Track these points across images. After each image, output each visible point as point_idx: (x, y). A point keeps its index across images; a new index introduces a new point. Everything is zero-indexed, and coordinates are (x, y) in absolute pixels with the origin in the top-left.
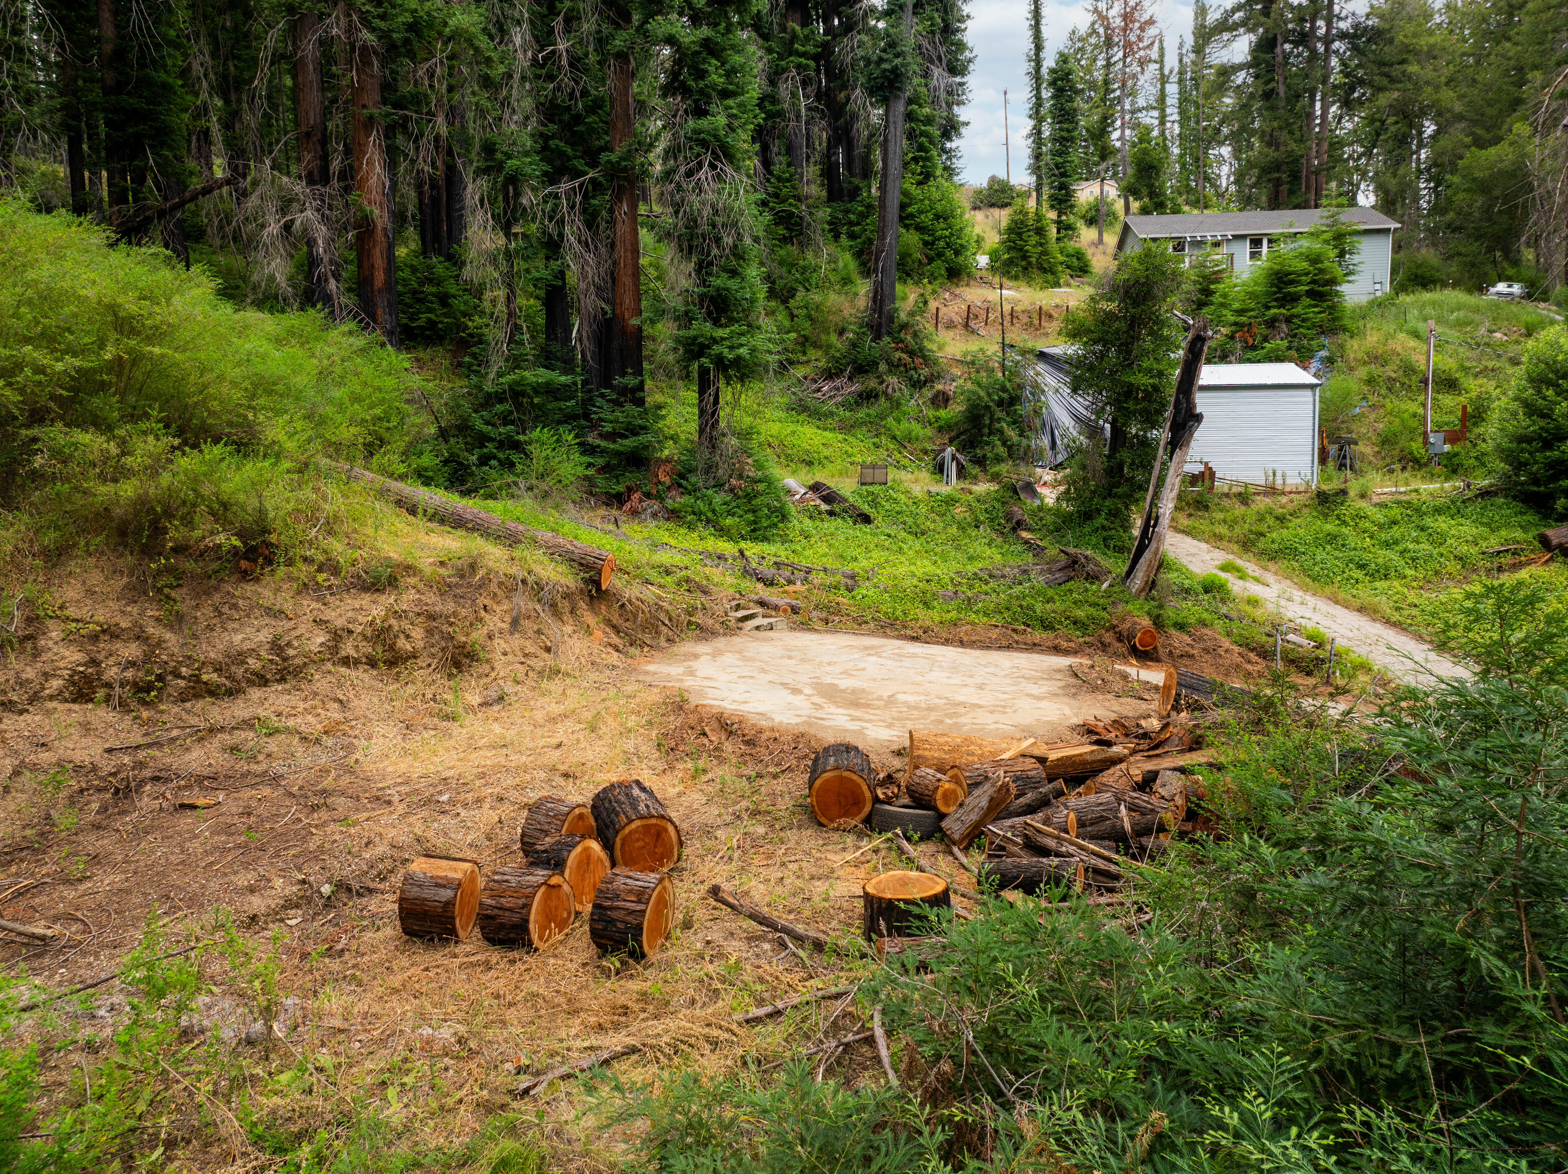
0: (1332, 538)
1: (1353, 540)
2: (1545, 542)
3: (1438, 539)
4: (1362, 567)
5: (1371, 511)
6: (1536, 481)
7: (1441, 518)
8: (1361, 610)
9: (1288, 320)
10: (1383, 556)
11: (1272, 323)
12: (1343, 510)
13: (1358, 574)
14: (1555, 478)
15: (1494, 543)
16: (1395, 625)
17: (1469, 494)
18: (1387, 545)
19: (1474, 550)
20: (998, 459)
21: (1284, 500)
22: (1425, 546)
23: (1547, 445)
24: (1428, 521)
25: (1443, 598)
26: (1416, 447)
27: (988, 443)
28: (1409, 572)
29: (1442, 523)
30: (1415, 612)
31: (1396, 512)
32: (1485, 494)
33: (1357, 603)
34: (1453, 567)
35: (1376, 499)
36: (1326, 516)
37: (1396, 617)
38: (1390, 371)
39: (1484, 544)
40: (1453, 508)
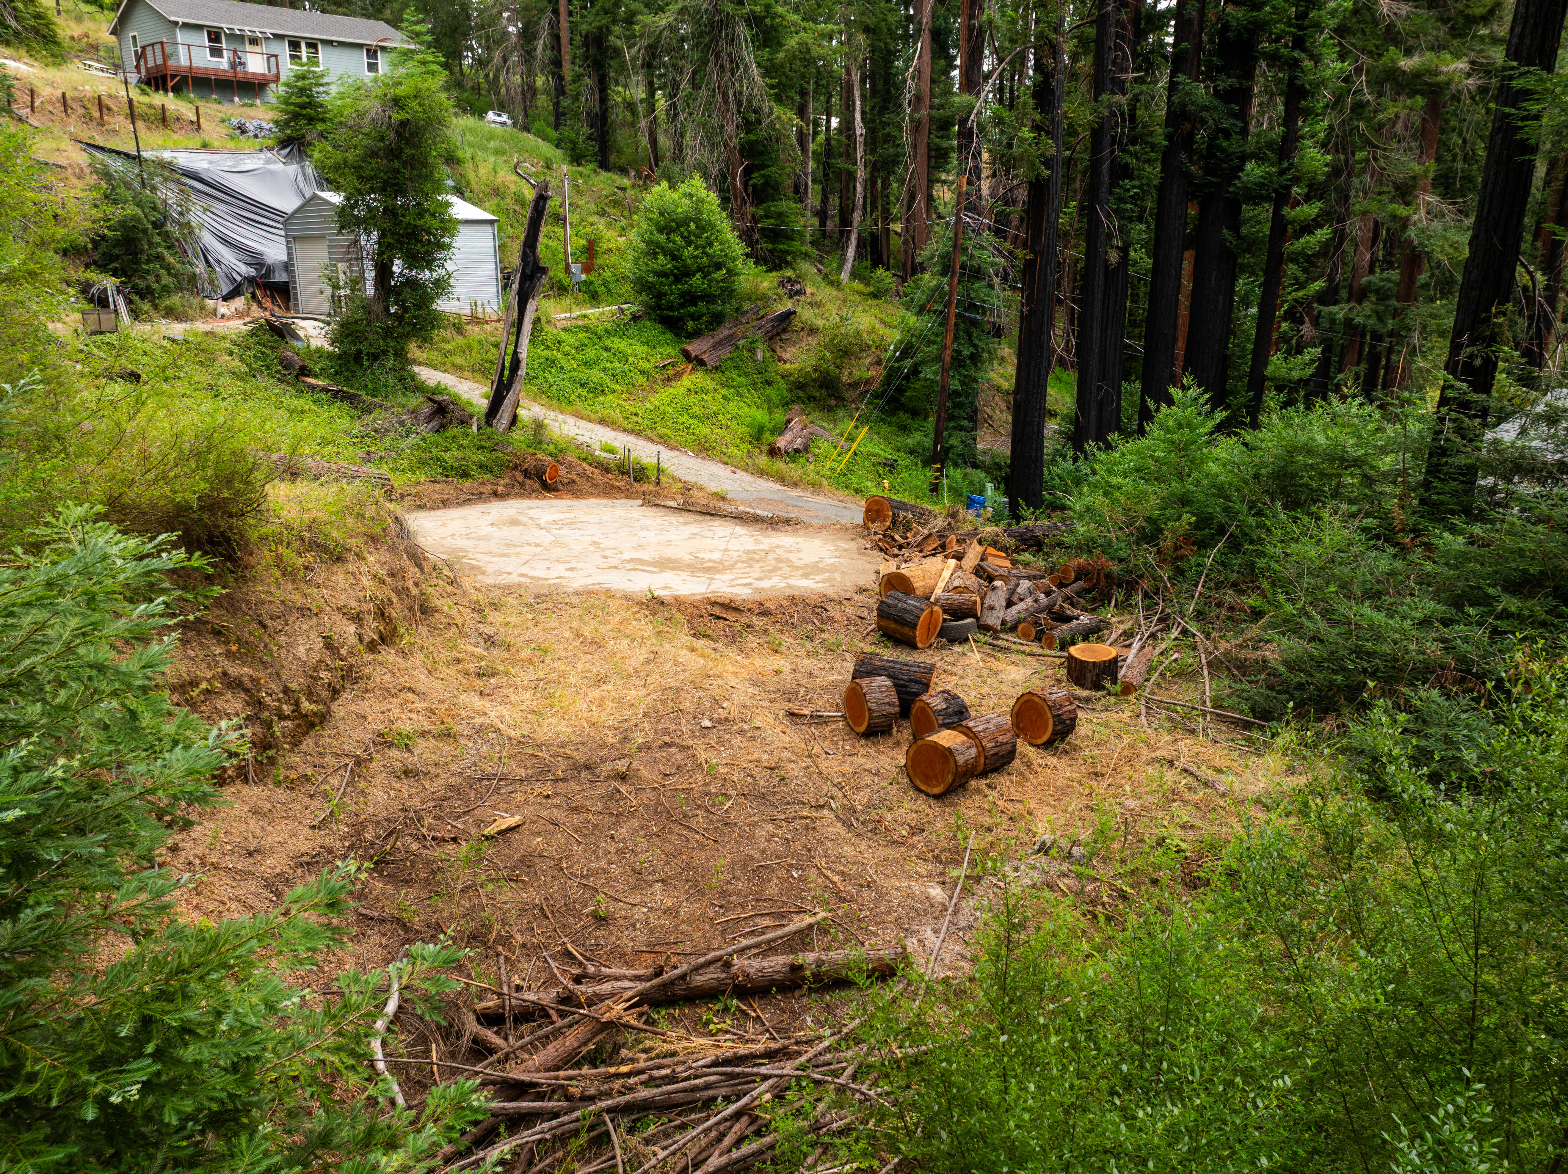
2: (686, 355)
3: (623, 358)
6: (671, 308)
7: (615, 339)
13: (584, 392)
14: (682, 305)
15: (657, 359)
17: (626, 319)
18: (587, 364)
19: (648, 365)
20: (166, 290)
22: (616, 364)
23: (677, 280)
24: (608, 342)
26: (562, 277)
27: (148, 272)
28: (617, 387)
29: (617, 344)
31: (581, 336)
32: (635, 318)
34: (642, 380)
35: (560, 325)
37: (628, 425)
39: (653, 360)
40: (618, 330)
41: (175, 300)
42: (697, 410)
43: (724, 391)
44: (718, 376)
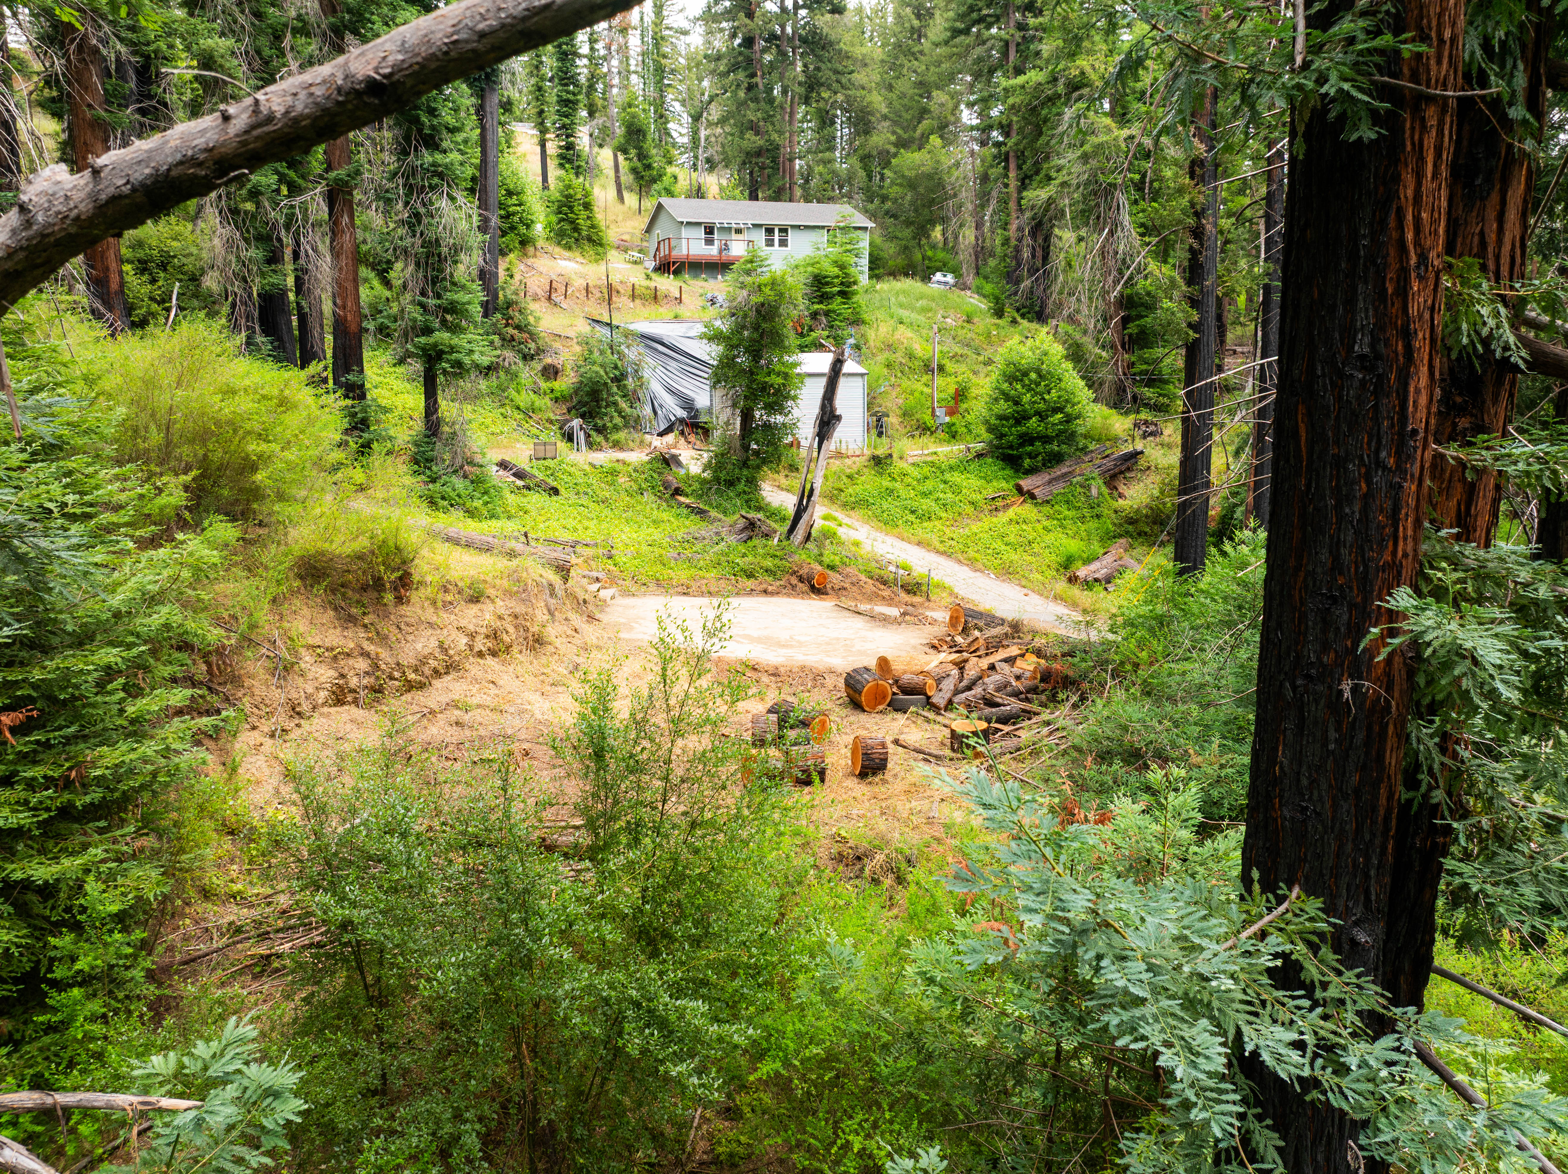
0: (890, 492)
1: (903, 493)
2: (1019, 489)
3: (957, 490)
4: (913, 512)
5: (910, 470)
6: (1011, 447)
7: (956, 474)
8: (919, 544)
9: (827, 314)
10: (927, 504)
11: (814, 315)
12: (891, 469)
13: (912, 518)
14: (1022, 445)
15: (990, 492)
16: (943, 553)
17: (970, 456)
18: (925, 495)
19: (979, 497)
20: (616, 428)
21: (848, 462)
22: (950, 495)
23: (1018, 422)
24: (947, 476)
25: (967, 531)
26: (927, 418)
27: (606, 414)
28: (944, 515)
29: (956, 477)
30: (954, 543)
31: (926, 470)
32: (979, 455)
33: (915, 539)
34: (969, 509)
35: (910, 460)
36: (881, 474)
37: (942, 548)
38: (899, 357)
39: (985, 492)
40: (962, 466)
41: (621, 435)
42: (1012, 538)
43: (1047, 523)
44: (1047, 509)
